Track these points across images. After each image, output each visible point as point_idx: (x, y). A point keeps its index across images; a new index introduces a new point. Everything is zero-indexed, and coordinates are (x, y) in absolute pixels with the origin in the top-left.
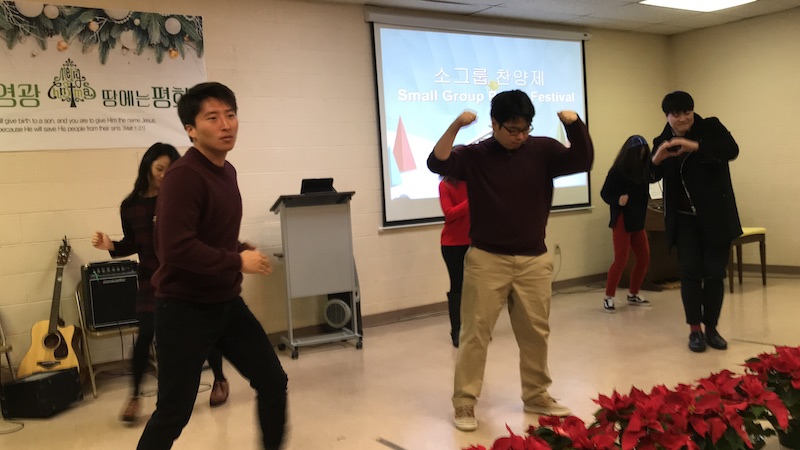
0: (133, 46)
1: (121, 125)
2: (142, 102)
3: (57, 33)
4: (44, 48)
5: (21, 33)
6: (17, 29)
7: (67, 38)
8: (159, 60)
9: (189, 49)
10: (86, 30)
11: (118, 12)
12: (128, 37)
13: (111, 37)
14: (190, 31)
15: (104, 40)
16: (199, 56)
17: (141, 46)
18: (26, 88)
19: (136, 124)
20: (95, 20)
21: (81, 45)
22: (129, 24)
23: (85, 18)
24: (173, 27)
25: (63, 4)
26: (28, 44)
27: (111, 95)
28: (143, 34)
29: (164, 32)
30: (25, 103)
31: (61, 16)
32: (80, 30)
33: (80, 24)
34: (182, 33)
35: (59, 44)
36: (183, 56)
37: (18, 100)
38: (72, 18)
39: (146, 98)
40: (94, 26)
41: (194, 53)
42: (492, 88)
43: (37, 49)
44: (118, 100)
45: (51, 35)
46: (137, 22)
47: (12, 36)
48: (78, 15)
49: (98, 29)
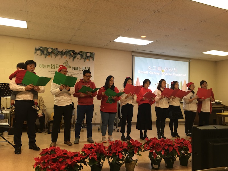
1: (75, 74)
2: (80, 70)
4: (62, 58)
5: (58, 55)
6: (57, 54)
7: (67, 56)
8: (85, 61)
9: (91, 59)
10: (71, 54)
11: (77, 51)
12: (79, 56)
13: (75, 56)
14: (92, 56)
16: (93, 61)
17: (81, 58)
18: (57, 65)
19: (78, 74)
21: (69, 57)
22: (79, 54)
24: (88, 55)
25: (67, 49)
26: (59, 57)
27: (74, 68)
28: (82, 56)
29: (86, 56)
30: (57, 68)
31: (66, 51)
32: (69, 54)
33: (70, 53)
34: (90, 56)
35: (65, 57)
36: (90, 61)
37: (55, 67)
38: (68, 52)
41: (92, 60)
42: (163, 71)
43: (61, 58)
44: (75, 69)
45: (64, 55)
46: (81, 53)
47: (56, 55)
48: (69, 51)
49: (73, 54)
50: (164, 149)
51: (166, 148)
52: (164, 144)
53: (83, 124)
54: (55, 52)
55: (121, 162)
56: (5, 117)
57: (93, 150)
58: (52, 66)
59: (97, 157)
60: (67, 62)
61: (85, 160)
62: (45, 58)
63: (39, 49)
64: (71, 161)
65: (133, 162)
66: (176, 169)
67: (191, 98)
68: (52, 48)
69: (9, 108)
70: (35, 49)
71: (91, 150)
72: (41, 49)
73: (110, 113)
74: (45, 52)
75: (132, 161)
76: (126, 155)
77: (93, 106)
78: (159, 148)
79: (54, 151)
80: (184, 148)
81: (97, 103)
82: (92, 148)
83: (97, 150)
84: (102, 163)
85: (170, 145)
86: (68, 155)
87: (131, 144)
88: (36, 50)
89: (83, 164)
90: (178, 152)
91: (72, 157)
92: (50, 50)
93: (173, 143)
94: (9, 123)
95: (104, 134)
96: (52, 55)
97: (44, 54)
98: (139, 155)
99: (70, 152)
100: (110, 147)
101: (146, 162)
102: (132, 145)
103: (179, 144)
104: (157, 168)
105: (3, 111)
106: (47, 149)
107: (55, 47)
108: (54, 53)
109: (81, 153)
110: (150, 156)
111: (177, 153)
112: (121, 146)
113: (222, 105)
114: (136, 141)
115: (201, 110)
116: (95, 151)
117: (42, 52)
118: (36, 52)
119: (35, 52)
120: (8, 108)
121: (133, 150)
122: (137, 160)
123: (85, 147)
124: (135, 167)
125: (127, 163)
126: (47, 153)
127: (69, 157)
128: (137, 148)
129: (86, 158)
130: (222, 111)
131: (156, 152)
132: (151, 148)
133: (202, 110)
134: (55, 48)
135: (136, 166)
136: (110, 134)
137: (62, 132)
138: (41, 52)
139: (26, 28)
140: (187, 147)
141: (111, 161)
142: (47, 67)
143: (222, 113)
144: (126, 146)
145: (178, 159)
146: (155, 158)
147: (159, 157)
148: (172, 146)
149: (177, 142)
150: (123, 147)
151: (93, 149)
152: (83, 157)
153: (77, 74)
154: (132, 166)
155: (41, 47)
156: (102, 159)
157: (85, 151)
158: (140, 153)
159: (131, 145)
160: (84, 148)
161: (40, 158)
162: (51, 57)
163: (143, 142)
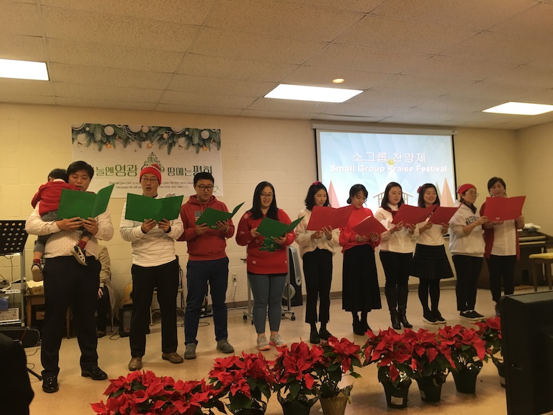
0: (184, 145)
1: (176, 185)
2: (187, 174)
3: (147, 140)
4: (140, 147)
5: (130, 140)
6: (128, 138)
7: (152, 142)
8: (197, 152)
9: (213, 146)
10: (162, 138)
11: (178, 128)
12: (182, 141)
13: (173, 141)
14: (213, 137)
15: (170, 142)
16: (218, 150)
17: (189, 145)
18: (131, 167)
19: (184, 185)
20: (166, 133)
21: (158, 145)
22: (183, 134)
23: (161, 132)
24: (205, 135)
25: (151, 125)
26: (133, 145)
27: (172, 170)
28: (190, 139)
29: (200, 138)
30: (130, 174)
31: (150, 131)
32: (159, 137)
33: (159, 135)
34: (210, 138)
35: (148, 145)
36: (210, 150)
37: (127, 173)
38: (155, 132)
39: (190, 171)
40: (166, 136)
41: (216, 148)
42: (390, 164)
43: (138, 148)
44: (175, 173)
45: (144, 141)
46: (187, 133)
47: (126, 141)
48: (158, 130)
49: (168, 137)
50: (415, 356)
51: (421, 352)
52: (413, 344)
53: (206, 306)
54: (123, 134)
55: (310, 397)
56: (11, 304)
57: (238, 372)
58: (118, 168)
59: (251, 391)
60: (154, 157)
61: (220, 399)
62: (100, 150)
63: (83, 130)
64: (185, 405)
65: (341, 395)
66: (449, 404)
67: (467, 223)
68: (114, 126)
69: (19, 282)
70: (73, 130)
71: (233, 374)
72: (87, 129)
73: (271, 276)
74: (99, 137)
75: (337, 391)
76: (323, 379)
77: (226, 260)
78: (401, 353)
79: (141, 383)
80: (464, 348)
81: (235, 252)
82: (235, 367)
83: (248, 371)
84: (263, 402)
85: (429, 346)
86: (177, 389)
87: (334, 349)
88: (75, 132)
89: (215, 410)
90: (450, 360)
91: (186, 395)
92: (109, 131)
93: (436, 338)
94: (23, 318)
95: (260, 330)
96: (116, 142)
97: (95, 142)
98: (355, 375)
99: (180, 382)
100: (280, 360)
101: (373, 391)
102: (336, 351)
103: (451, 339)
104: (402, 404)
105: (4, 290)
106: (121, 378)
107: (120, 122)
108: (120, 138)
109: (208, 382)
110: (381, 377)
111: (449, 363)
112: (308, 358)
113: (540, 234)
114: (344, 340)
115: (493, 250)
116: (244, 375)
117: (91, 136)
118: (76, 138)
119: (73, 139)
120: (17, 282)
121: (338, 364)
122: (349, 388)
123: (218, 366)
124: (345, 405)
125: (326, 398)
126: (122, 388)
127: (179, 396)
128: (347, 360)
129: (222, 395)
130: (543, 249)
131: (396, 365)
132: (383, 356)
133: (494, 252)
134: (122, 124)
135: (348, 403)
136: (275, 328)
137: (155, 331)
138: (87, 137)
139: (48, 79)
140: (472, 347)
141: (284, 396)
142: (105, 172)
143: (542, 255)
144: (320, 356)
145: (450, 377)
146: (394, 379)
147: (403, 376)
148: (435, 347)
149: (445, 337)
150: (312, 359)
151: (239, 369)
152: (214, 392)
153: (181, 185)
154: (339, 404)
155: (88, 125)
156: (263, 395)
157: (219, 375)
158: (356, 369)
159: (332, 353)
160: (216, 368)
161: (105, 403)
162: (115, 147)
163: (361, 342)
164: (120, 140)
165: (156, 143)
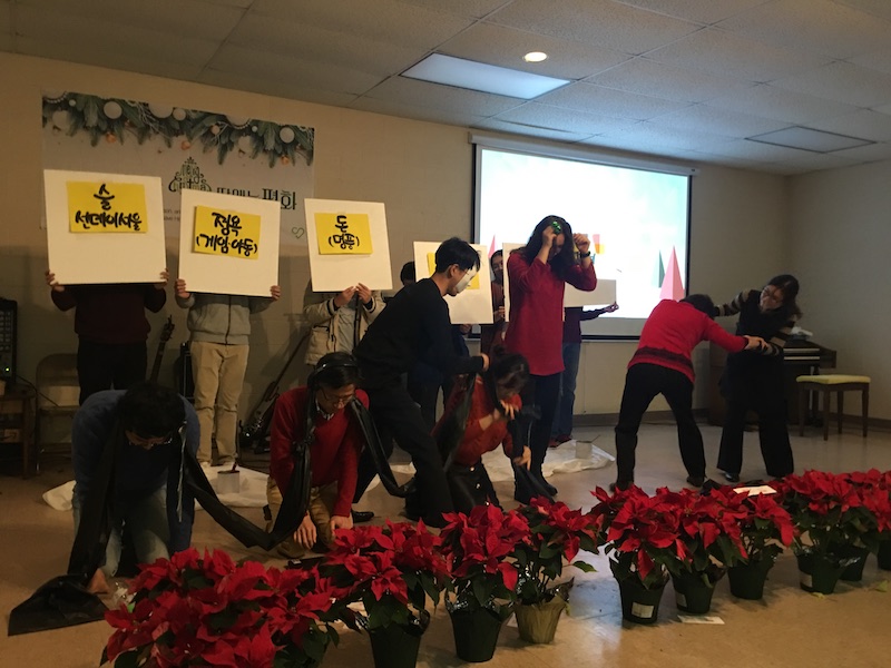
0: (249, 150)
3: (183, 134)
4: (170, 146)
5: (151, 132)
6: (148, 127)
7: (190, 139)
8: (272, 165)
9: (300, 157)
10: (209, 133)
11: (239, 118)
12: (245, 142)
13: (230, 141)
14: (301, 141)
15: (223, 142)
16: (309, 164)
17: (256, 151)
20: (217, 124)
21: (202, 146)
22: (247, 131)
23: (207, 123)
24: (287, 136)
25: (190, 108)
26: (156, 141)
27: (225, 192)
28: (259, 140)
29: (278, 139)
31: (188, 118)
32: (203, 132)
33: (203, 127)
34: (295, 142)
35: (183, 143)
36: (294, 162)
38: (197, 121)
40: (216, 130)
41: (304, 161)
43: (164, 146)
45: (177, 135)
46: (255, 129)
47: (143, 133)
48: (202, 118)
49: (218, 132)
51: (692, 529)
52: (679, 513)
54: (139, 119)
57: (382, 556)
60: (193, 166)
61: (350, 606)
62: (94, 143)
63: (63, 105)
68: (122, 103)
70: (45, 103)
71: (375, 560)
72: (72, 103)
74: (93, 119)
80: (761, 525)
82: (376, 546)
83: (401, 556)
85: (704, 518)
88: (50, 106)
89: (339, 624)
92: (113, 111)
96: (126, 133)
97: (86, 128)
98: (584, 567)
102: (551, 523)
104: (650, 616)
107: (135, 96)
108: (132, 125)
113: (812, 345)
116: (396, 562)
117: (79, 116)
118: (51, 118)
119: (45, 120)
121: (557, 547)
124: (559, 617)
129: (353, 598)
130: (812, 369)
134: (137, 101)
138: (71, 118)
140: (772, 523)
143: (820, 378)
150: (511, 536)
155: (74, 96)
156: (428, 596)
159: (546, 526)
161: (130, 609)
162: (122, 141)
164: (131, 129)
165: (199, 141)
